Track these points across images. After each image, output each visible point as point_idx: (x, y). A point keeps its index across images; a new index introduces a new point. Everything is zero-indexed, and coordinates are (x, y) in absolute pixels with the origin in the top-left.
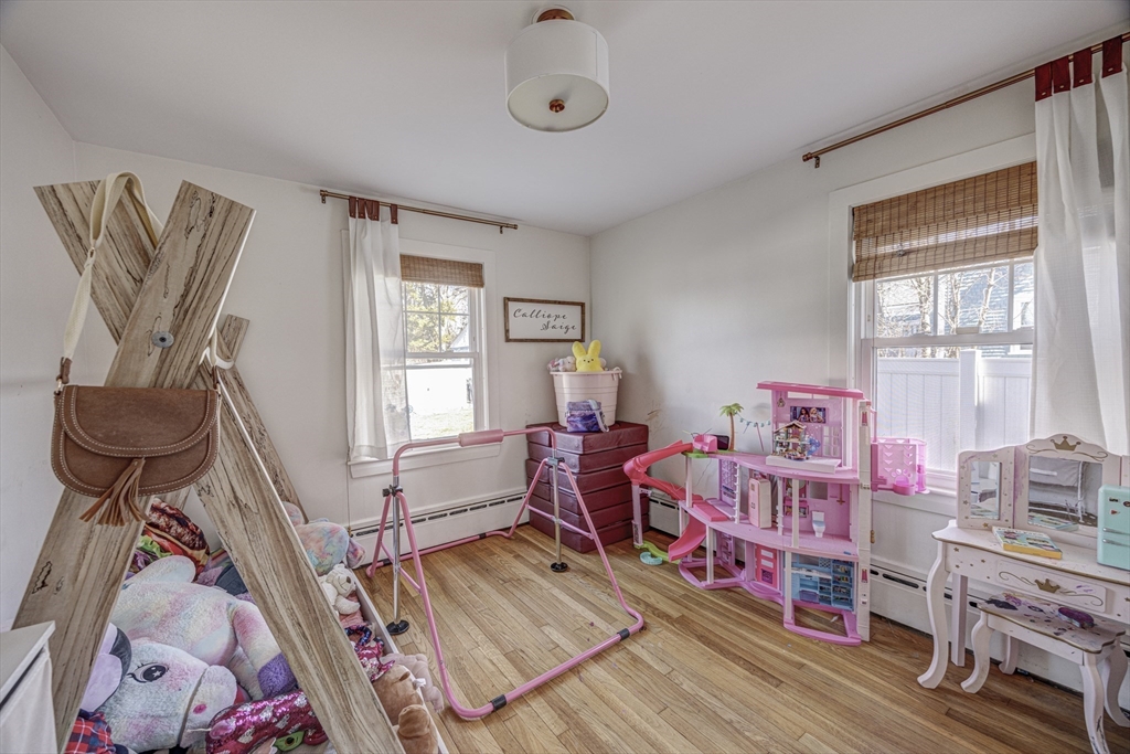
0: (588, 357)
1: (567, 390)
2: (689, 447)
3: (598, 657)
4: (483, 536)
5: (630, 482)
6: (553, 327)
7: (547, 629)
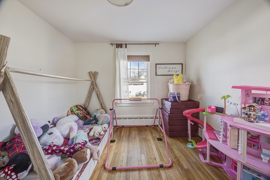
0: (178, 79)
1: (172, 89)
2: (203, 110)
3: (149, 169)
4: (147, 126)
5: (187, 119)
6: (171, 71)
7: (143, 155)
